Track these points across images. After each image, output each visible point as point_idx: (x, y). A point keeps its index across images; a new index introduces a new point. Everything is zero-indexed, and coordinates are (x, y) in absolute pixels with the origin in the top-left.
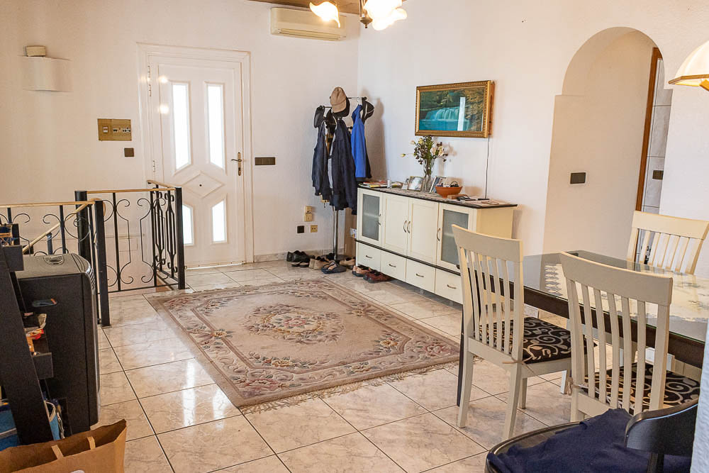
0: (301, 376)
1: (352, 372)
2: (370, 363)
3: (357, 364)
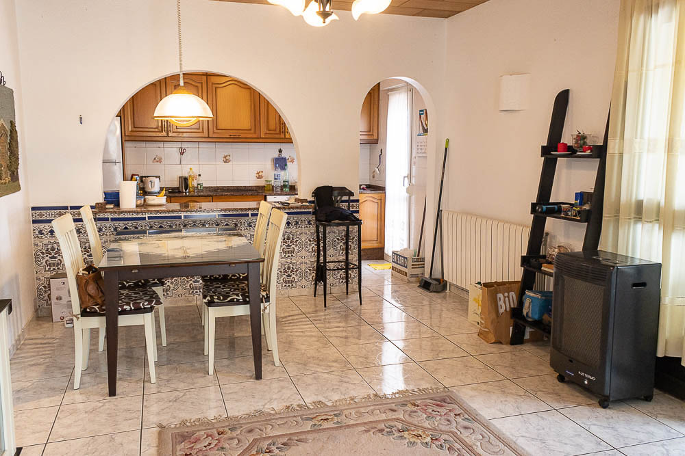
0: (395, 415)
1: (336, 415)
2: (308, 426)
3: (326, 425)
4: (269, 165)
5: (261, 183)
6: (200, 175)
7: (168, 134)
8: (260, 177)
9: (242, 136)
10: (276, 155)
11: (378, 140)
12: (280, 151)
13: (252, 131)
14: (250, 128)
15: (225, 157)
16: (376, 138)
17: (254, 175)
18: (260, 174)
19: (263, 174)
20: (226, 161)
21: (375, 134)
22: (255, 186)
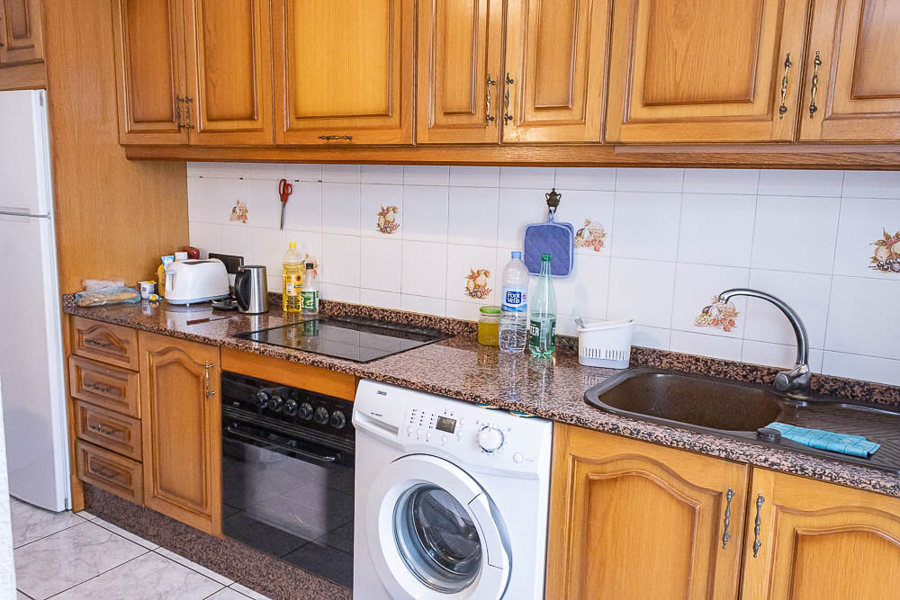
8: (477, 292)
10: (537, 213)
12: (553, 199)
13: (394, 120)
14: (383, 107)
15: (383, 213)
17: (461, 284)
19: (489, 282)
20: (387, 228)
22: (459, 322)
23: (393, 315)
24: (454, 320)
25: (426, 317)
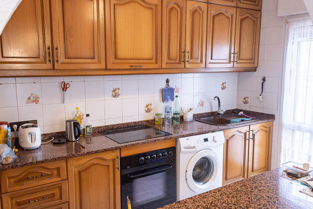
4: (158, 97)
5: (150, 117)
6: (88, 115)
7: (54, 66)
8: (148, 111)
9: (145, 66)
10: (163, 85)
11: (256, 68)
12: (168, 81)
13: (154, 61)
14: (151, 57)
15: (114, 91)
16: (256, 65)
17: (144, 108)
18: (149, 107)
19: (152, 107)
20: (116, 95)
21: (256, 62)
22: (145, 121)
23: (122, 125)
24: (143, 121)
25: (134, 122)
